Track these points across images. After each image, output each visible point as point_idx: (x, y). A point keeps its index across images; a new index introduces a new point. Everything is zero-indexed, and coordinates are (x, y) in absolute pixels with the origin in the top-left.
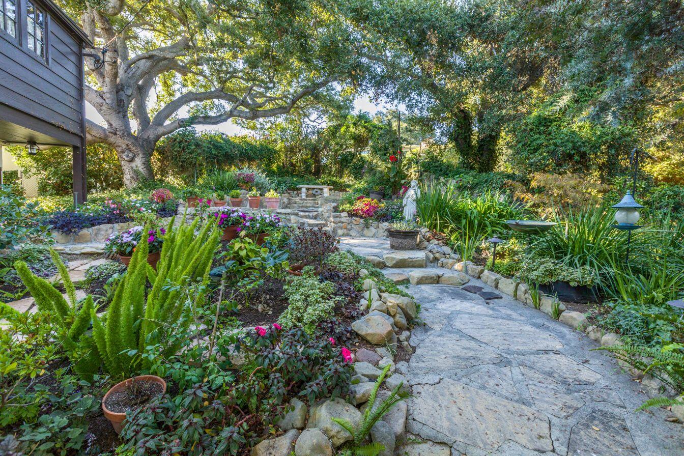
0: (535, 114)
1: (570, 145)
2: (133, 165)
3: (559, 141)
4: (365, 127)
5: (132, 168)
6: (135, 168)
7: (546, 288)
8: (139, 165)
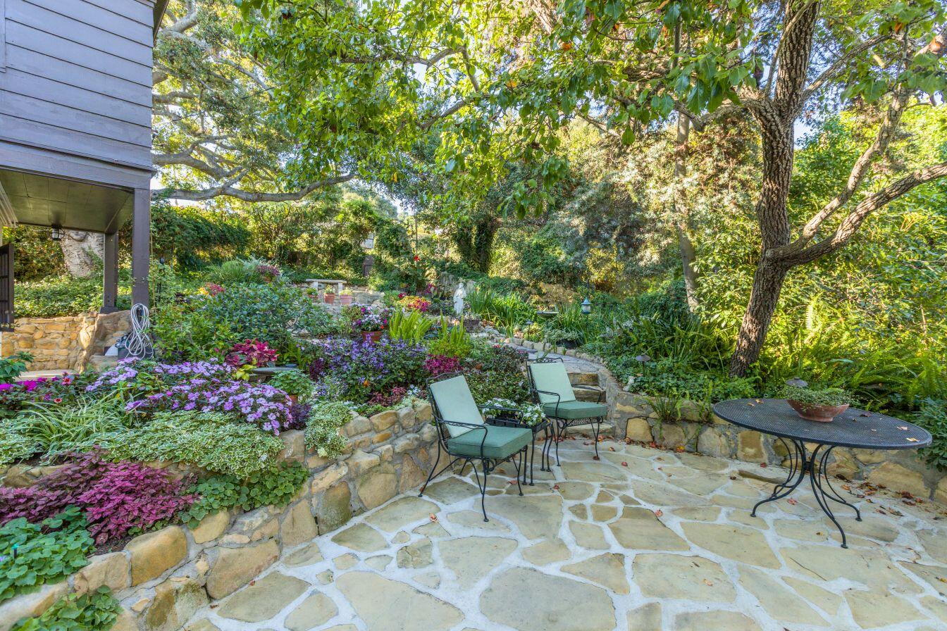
0: (534, 242)
1: (556, 266)
2: (85, 245)
3: (549, 262)
4: (369, 218)
5: (83, 249)
6: (87, 250)
7: (558, 343)
8: (93, 246)
